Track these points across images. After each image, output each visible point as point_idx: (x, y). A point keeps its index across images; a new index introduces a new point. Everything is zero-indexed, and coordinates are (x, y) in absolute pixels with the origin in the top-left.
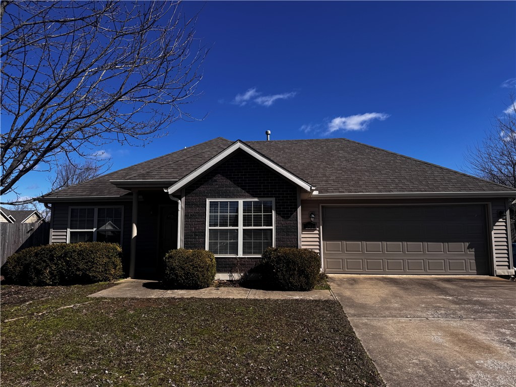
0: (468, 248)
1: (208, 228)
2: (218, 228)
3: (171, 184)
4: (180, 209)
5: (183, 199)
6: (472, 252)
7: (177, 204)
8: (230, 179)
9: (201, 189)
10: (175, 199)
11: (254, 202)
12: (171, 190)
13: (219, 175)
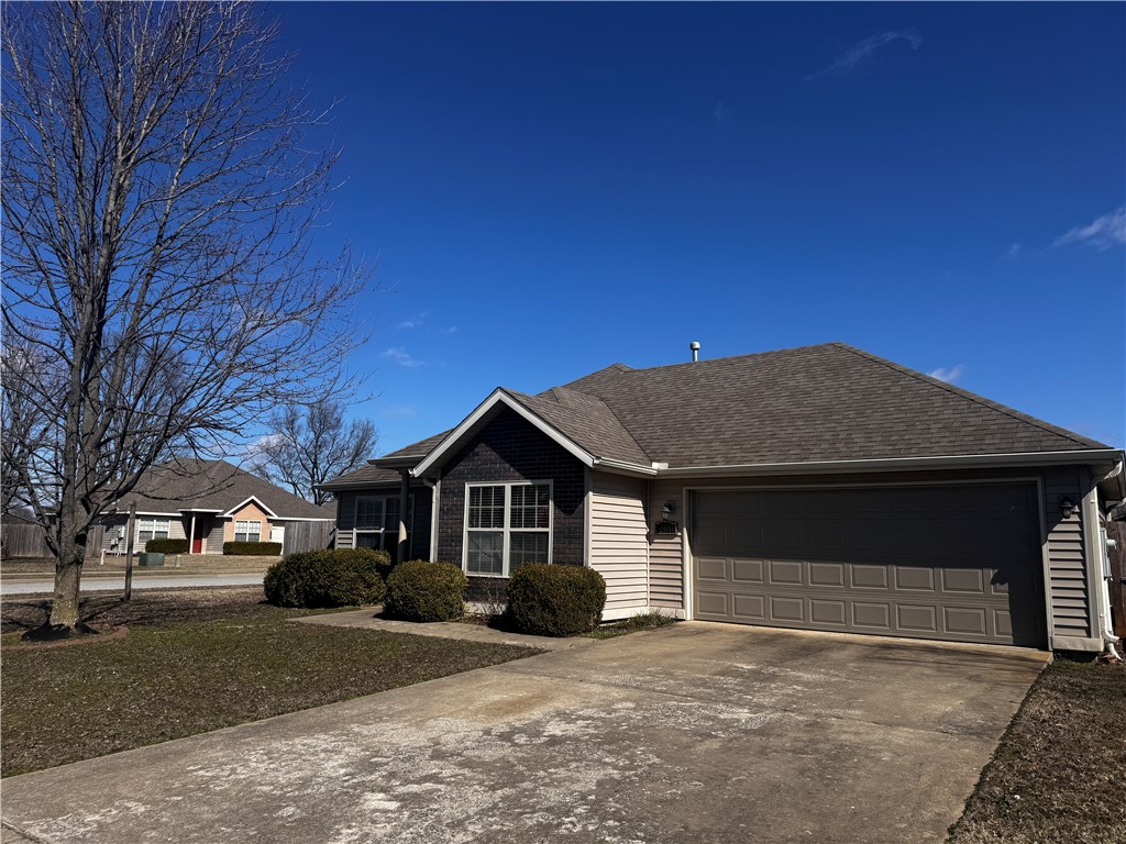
0: (993, 582)
1: (466, 528)
2: (480, 529)
3: (417, 462)
4: (434, 500)
5: (439, 483)
6: (1003, 592)
7: (431, 490)
8: (495, 449)
9: (461, 467)
10: (428, 484)
11: (526, 486)
12: (416, 472)
13: (483, 445)
